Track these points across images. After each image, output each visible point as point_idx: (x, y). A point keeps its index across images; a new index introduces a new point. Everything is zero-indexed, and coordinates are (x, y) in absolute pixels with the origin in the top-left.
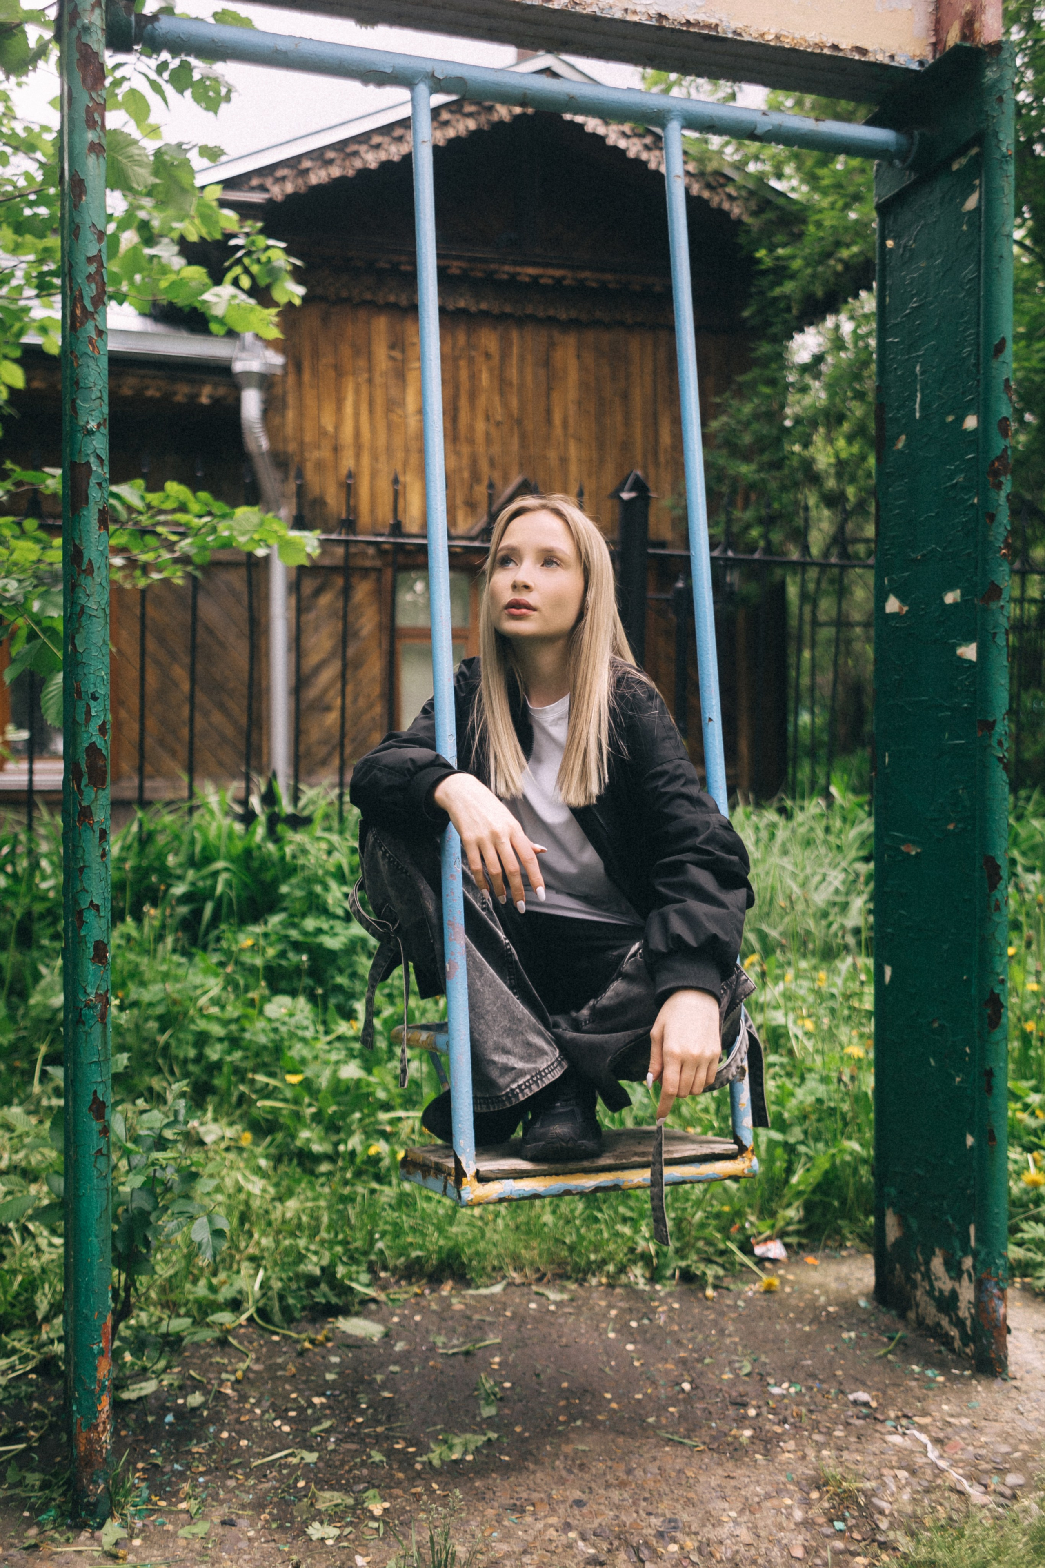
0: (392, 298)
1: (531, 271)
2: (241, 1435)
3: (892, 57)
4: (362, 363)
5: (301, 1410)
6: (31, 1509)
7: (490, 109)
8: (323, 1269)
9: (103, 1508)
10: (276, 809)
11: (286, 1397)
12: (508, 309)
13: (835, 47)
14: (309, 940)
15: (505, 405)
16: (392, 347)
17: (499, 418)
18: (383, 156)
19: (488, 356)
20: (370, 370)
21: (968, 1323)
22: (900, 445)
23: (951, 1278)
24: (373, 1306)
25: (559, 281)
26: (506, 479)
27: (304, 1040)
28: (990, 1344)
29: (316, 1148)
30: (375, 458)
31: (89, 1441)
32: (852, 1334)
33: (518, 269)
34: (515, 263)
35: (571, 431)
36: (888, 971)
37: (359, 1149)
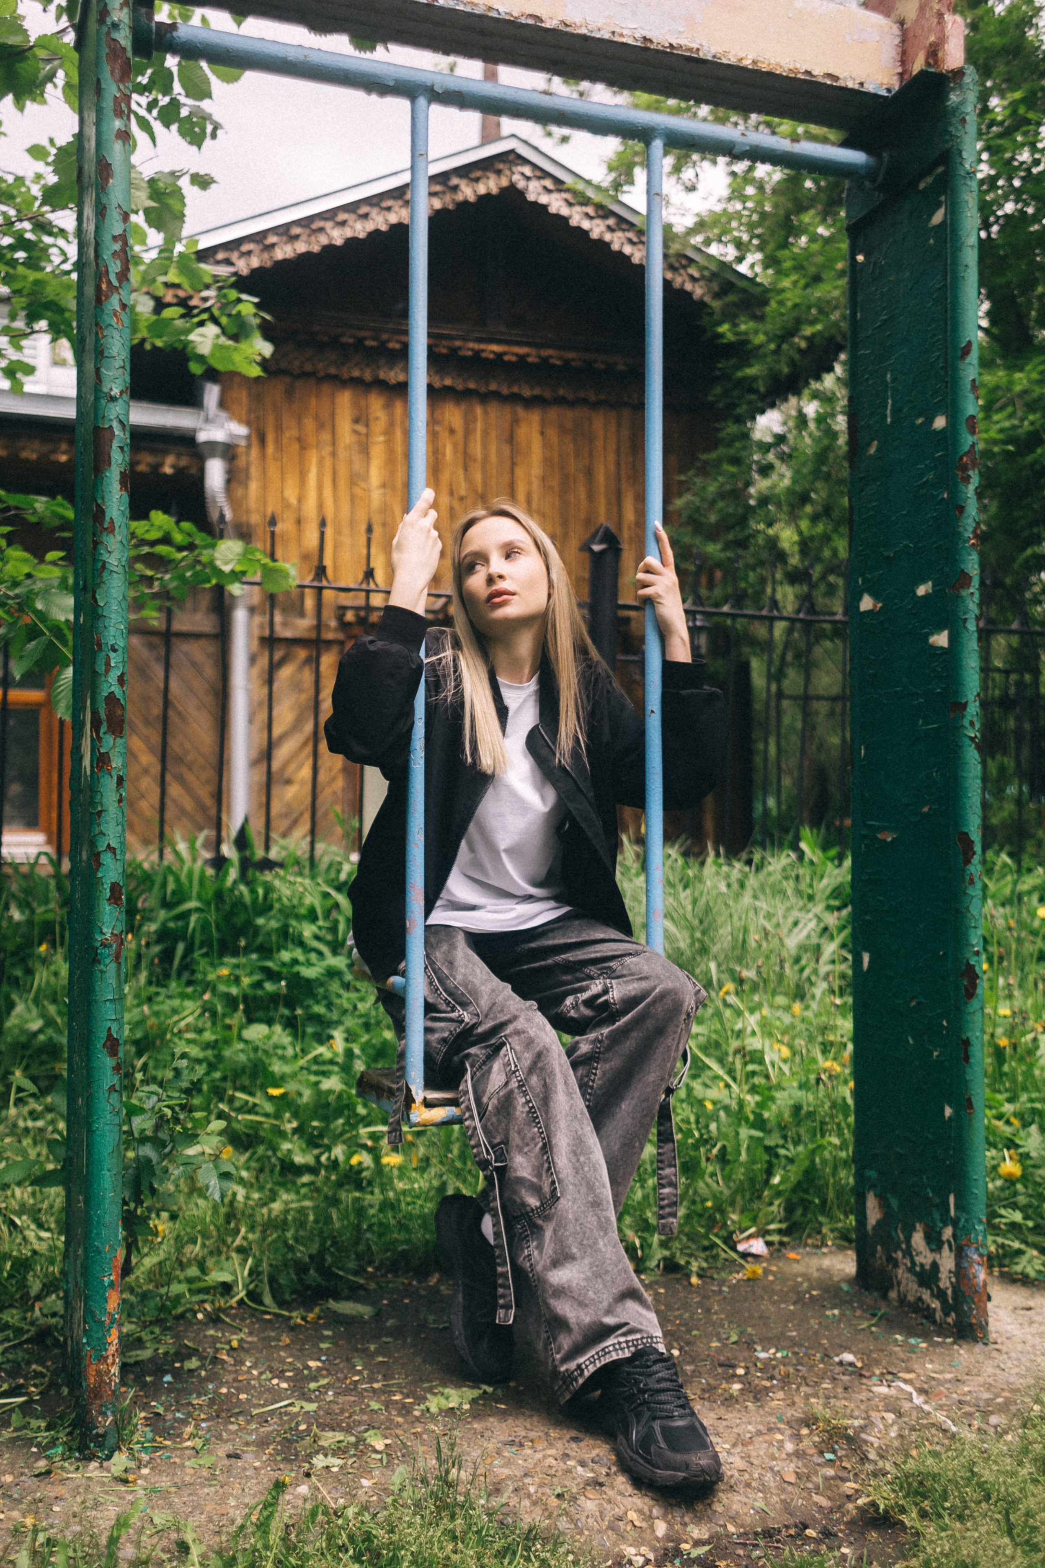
0: (356, 373)
1: (495, 348)
2: (239, 1390)
3: (862, 84)
4: (326, 436)
5: (298, 1372)
6: (38, 1445)
7: (456, 188)
8: (311, 1257)
9: (111, 1441)
10: (248, 853)
11: (283, 1362)
12: (472, 385)
13: (808, 73)
14: (286, 970)
15: (468, 479)
16: (356, 421)
17: (463, 492)
18: (349, 233)
19: (452, 431)
20: (334, 443)
21: (949, 1292)
22: (872, 451)
23: (932, 1251)
24: (362, 1293)
25: (522, 358)
27: (283, 1058)
28: (971, 1309)
29: (298, 1160)
30: (338, 532)
31: (99, 1373)
32: (836, 1312)
33: (482, 346)
34: (480, 340)
36: (866, 958)
37: (341, 1158)
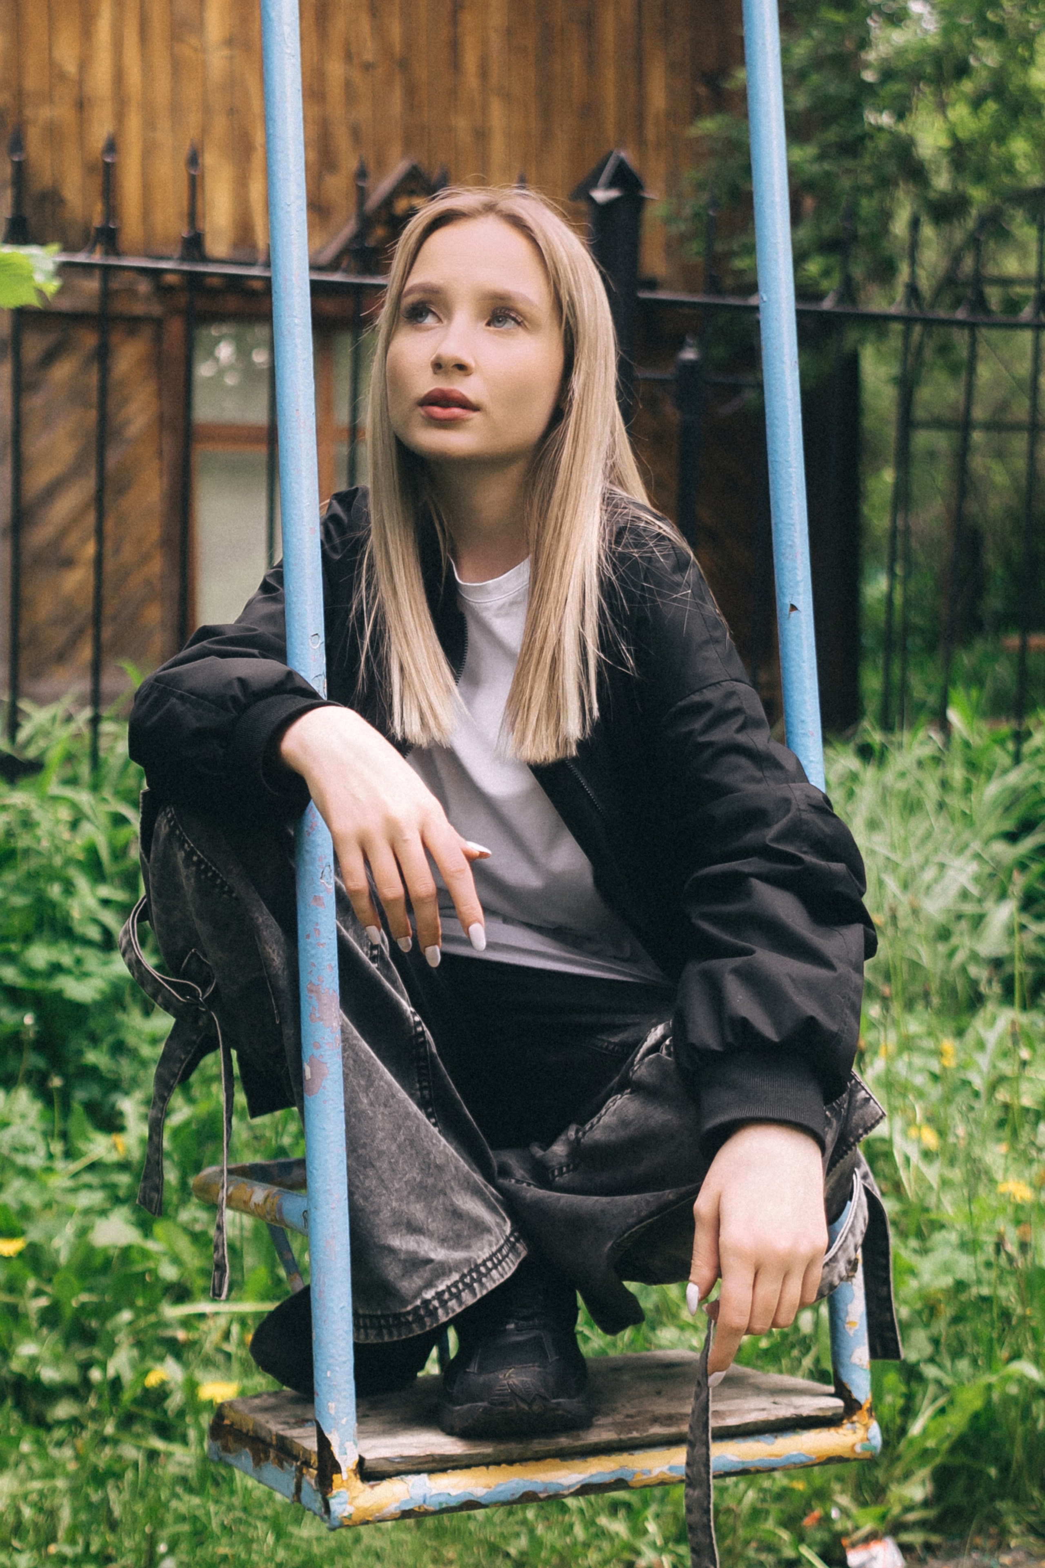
14: (39, 984)
15: (379, 31)
17: (368, 56)
26: (382, 164)
27: (27, 1172)
29: (49, 1374)
30: (149, 124)
35: (494, 79)
37: (128, 1376)
